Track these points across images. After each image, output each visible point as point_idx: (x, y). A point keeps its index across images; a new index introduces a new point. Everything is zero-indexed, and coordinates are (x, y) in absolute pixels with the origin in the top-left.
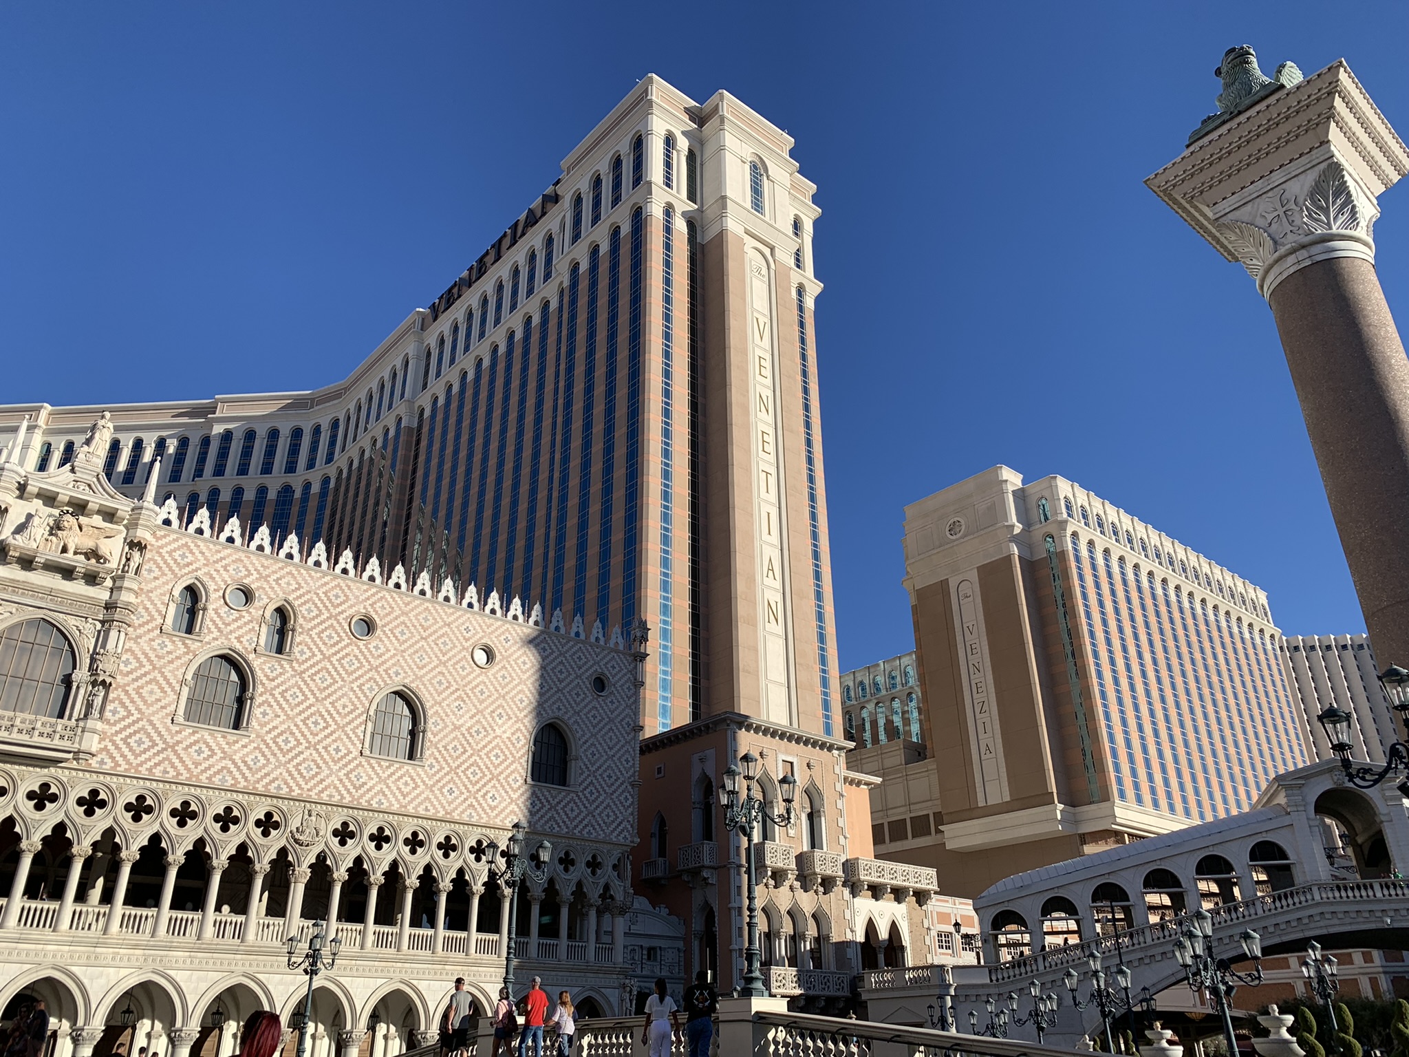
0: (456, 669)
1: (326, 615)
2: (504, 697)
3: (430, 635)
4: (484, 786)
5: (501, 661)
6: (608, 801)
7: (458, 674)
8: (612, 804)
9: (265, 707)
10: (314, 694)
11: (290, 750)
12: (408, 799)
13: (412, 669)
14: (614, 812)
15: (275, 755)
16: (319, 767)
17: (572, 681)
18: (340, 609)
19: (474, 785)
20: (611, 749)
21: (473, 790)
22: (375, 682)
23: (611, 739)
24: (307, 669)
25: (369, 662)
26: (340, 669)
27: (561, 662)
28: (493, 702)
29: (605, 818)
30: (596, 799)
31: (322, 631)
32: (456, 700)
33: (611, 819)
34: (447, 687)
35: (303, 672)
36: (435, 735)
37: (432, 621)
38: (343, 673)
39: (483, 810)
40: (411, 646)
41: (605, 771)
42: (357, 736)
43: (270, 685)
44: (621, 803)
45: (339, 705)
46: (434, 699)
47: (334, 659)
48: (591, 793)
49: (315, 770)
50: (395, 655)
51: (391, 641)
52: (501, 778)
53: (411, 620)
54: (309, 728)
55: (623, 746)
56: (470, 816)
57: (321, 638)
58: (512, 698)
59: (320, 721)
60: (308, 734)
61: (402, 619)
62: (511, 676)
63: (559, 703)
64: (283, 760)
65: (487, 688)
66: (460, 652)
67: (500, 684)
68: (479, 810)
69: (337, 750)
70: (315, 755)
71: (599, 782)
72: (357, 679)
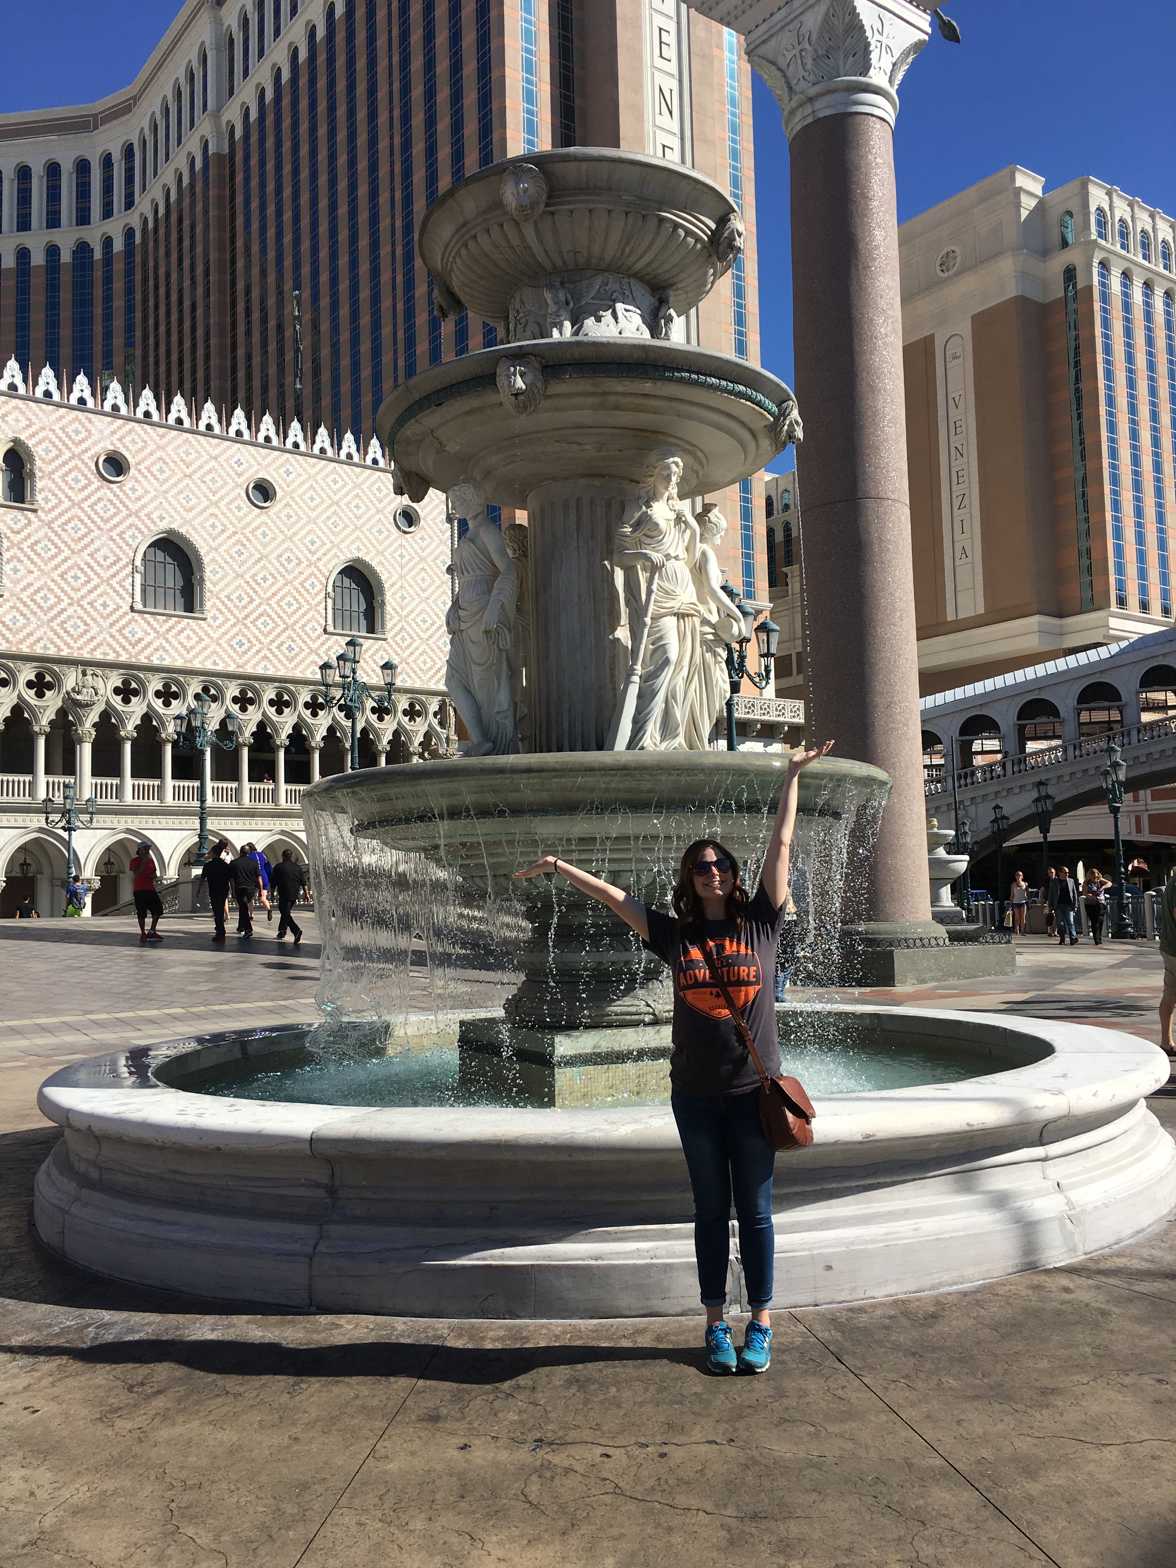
0: (230, 510)
1: (67, 455)
2: (291, 539)
3: (195, 472)
4: (278, 636)
5: (283, 498)
6: (424, 647)
7: (234, 515)
8: (428, 650)
9: (15, 563)
10: (69, 547)
11: (51, 608)
12: (193, 653)
13: (178, 512)
14: (431, 658)
15: (35, 614)
16: (86, 624)
17: (372, 517)
18: (83, 446)
19: (266, 636)
20: (424, 591)
21: (266, 641)
22: (137, 528)
23: (423, 579)
24: (56, 519)
25: (127, 507)
26: (93, 515)
27: (357, 496)
28: (279, 545)
29: (422, 665)
30: (410, 645)
31: (66, 474)
32: (234, 544)
33: (429, 665)
34: (223, 531)
35: (52, 522)
36: (215, 585)
37: (194, 455)
38: (98, 520)
39: (279, 661)
40: (174, 485)
41: (418, 615)
42: (125, 589)
43: (16, 538)
44: (439, 648)
45: (99, 556)
46: (208, 545)
47: (85, 505)
48: (403, 639)
49: (83, 627)
50: (156, 497)
51: (149, 481)
52: (297, 627)
53: (169, 455)
54: (69, 583)
55: (438, 587)
56: (266, 668)
57: (66, 483)
58: (301, 540)
59: (79, 574)
60: (68, 589)
61: (158, 454)
62: (297, 514)
63: (358, 543)
64: (45, 618)
65: (270, 529)
66: (233, 489)
67: (285, 524)
68: (276, 662)
69: (105, 605)
70: (81, 612)
71: (412, 628)
72: (115, 526)
